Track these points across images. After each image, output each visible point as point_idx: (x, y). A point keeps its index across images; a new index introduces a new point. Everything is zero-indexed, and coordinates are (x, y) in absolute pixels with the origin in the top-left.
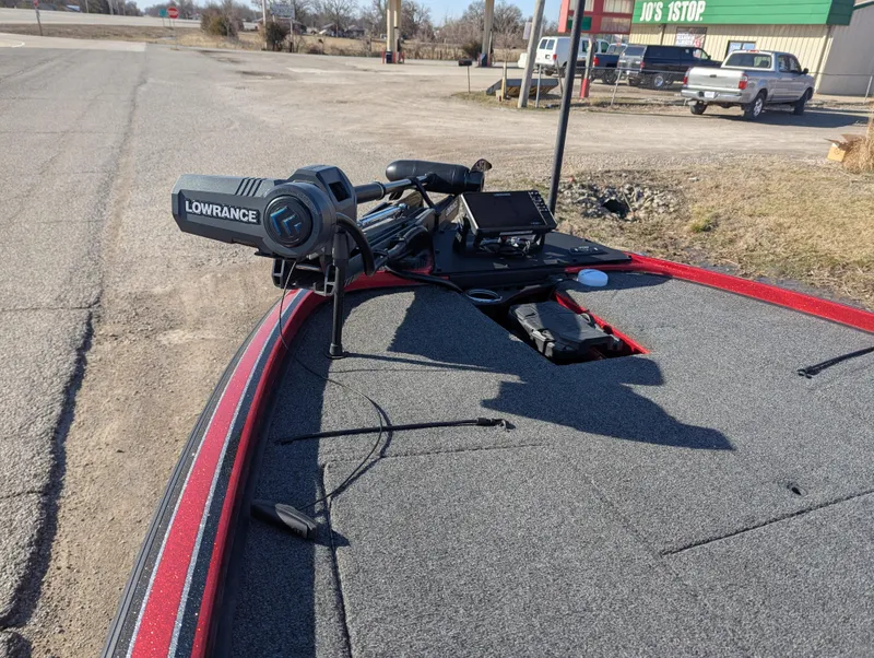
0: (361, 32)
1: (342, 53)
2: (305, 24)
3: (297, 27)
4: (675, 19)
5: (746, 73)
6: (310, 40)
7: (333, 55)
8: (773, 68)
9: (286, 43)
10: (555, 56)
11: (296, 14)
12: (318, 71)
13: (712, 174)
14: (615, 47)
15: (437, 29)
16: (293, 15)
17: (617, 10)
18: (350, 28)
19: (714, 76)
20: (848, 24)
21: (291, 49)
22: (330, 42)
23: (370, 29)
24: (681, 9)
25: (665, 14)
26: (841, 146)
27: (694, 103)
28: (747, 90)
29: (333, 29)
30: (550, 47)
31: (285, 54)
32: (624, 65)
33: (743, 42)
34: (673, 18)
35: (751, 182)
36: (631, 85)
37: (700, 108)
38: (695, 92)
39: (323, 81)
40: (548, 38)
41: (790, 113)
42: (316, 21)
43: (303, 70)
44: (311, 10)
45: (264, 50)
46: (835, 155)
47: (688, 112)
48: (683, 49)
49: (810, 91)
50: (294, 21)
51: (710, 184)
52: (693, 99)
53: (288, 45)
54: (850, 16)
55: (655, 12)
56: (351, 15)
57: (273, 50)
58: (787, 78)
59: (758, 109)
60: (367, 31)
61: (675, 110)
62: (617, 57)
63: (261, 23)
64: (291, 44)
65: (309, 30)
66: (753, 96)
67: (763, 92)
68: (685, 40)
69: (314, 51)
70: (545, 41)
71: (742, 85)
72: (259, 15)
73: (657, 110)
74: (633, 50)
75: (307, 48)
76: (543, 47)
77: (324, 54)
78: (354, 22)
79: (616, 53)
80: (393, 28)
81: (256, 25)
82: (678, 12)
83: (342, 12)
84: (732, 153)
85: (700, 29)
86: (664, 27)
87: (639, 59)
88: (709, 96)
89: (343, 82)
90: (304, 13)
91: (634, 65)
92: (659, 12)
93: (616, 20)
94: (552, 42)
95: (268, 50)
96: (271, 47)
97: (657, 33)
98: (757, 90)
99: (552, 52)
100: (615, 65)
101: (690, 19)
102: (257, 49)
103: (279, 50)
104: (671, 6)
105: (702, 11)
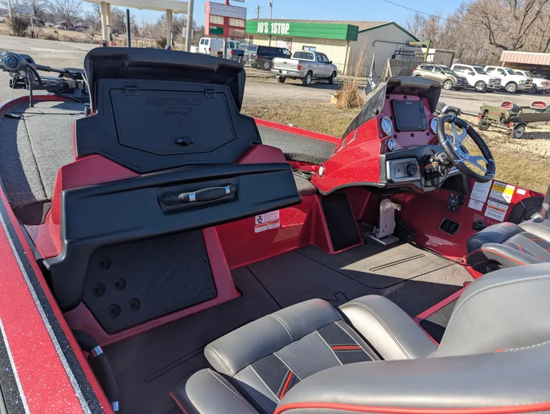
0: (86, 28)
1: (72, 40)
2: (43, 20)
3: (37, 22)
4: (275, 33)
5: (300, 61)
6: (47, 31)
7: (64, 41)
8: (314, 60)
9: (29, 30)
10: (210, 49)
11: (35, 12)
12: (53, 50)
13: (275, 109)
14: (243, 46)
15: (140, 29)
16: (33, 12)
17: (237, 25)
18: (78, 24)
19: (285, 63)
20: (356, 40)
21: (33, 36)
22: (62, 33)
23: (94, 26)
24: (277, 27)
25: (270, 30)
26: (336, 96)
27: (278, 77)
28: (302, 70)
29: (64, 24)
30: (207, 43)
31: (28, 39)
32: (247, 56)
33: (310, 47)
34: (274, 32)
35: (293, 112)
36: (253, 67)
37: (282, 80)
38: (278, 71)
39: (56, 56)
40: (205, 38)
41: (327, 84)
42: (52, 19)
43: (42, 49)
44: (48, 11)
45: (11, 35)
46: (334, 101)
47: (276, 81)
48: (278, 49)
49: (335, 73)
50: (34, 18)
51: (273, 113)
52: (278, 75)
53: (30, 33)
54: (357, 36)
55: (264, 28)
56: (78, 16)
57: (19, 36)
58: (322, 66)
59: (309, 80)
60: (91, 27)
61: (271, 80)
62: (243, 51)
63: (8, 17)
64: (33, 33)
65: (46, 24)
66: (305, 74)
67: (310, 72)
68: (281, 44)
69: (51, 38)
70: (203, 40)
71: (299, 68)
72: (6, 12)
73: (261, 80)
74: (251, 48)
75: (45, 36)
76: (202, 43)
77: (58, 40)
78: (81, 20)
79: (243, 49)
80: (106, 26)
81: (4, 18)
82: (276, 28)
83: (71, 14)
84: (288, 100)
85: (289, 39)
86: (270, 36)
87: (255, 53)
88: (284, 73)
89: (71, 57)
90: (42, 13)
91: (252, 56)
92: (267, 28)
93: (237, 30)
94: (207, 41)
95: (15, 35)
96: (17, 34)
97: (267, 40)
98: (307, 71)
99: (208, 47)
100: (242, 55)
101: (283, 33)
102: (5, 34)
103: (24, 35)
104: (272, 25)
105: (288, 29)
